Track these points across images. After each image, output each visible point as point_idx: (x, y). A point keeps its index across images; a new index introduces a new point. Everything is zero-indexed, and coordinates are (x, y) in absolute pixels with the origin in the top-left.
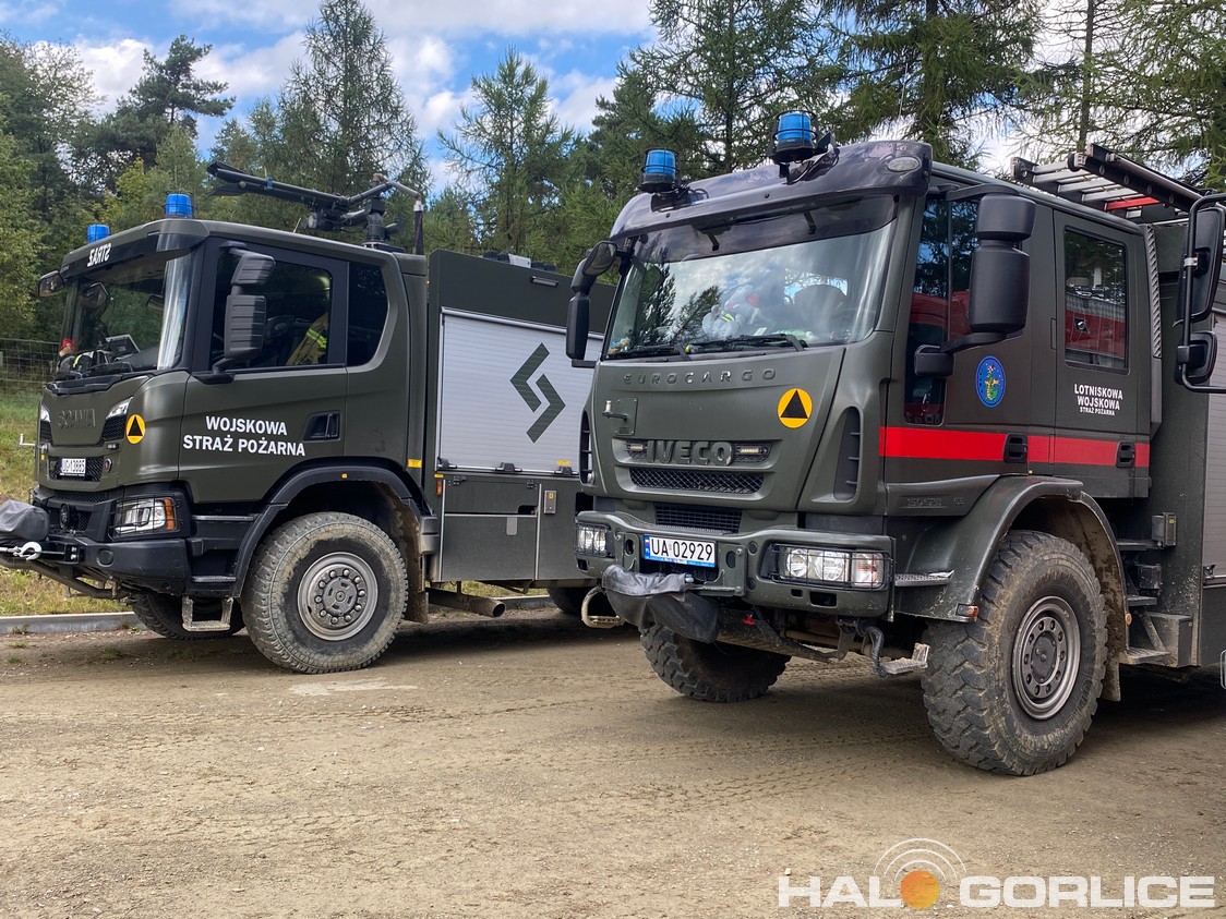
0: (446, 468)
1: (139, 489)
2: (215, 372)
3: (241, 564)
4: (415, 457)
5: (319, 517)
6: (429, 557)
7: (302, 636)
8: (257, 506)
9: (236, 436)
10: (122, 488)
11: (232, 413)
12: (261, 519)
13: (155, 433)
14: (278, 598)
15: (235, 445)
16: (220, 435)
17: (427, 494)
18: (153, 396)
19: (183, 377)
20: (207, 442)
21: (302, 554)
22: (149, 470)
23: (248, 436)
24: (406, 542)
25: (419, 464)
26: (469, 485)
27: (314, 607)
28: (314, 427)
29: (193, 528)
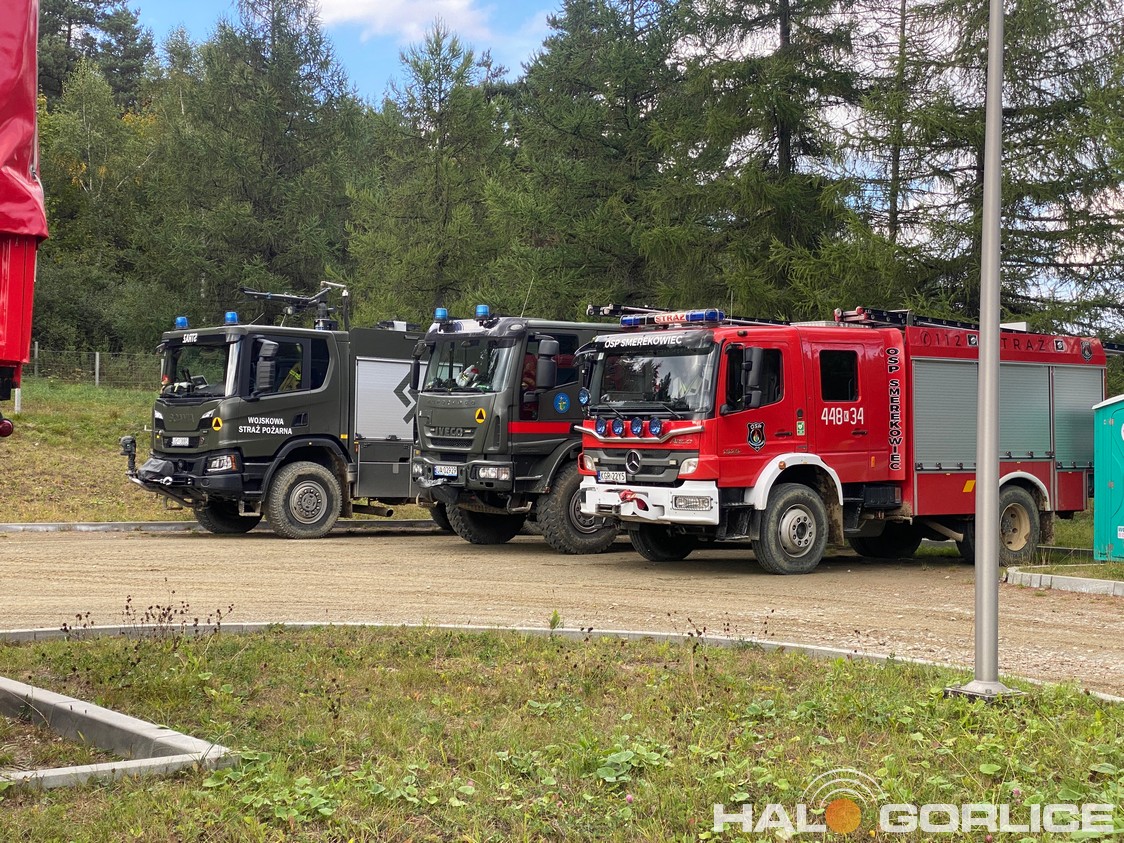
0: (360, 438)
1: (219, 451)
2: (252, 397)
3: (264, 485)
4: (345, 433)
5: (299, 464)
6: (352, 484)
7: (292, 521)
8: (271, 459)
9: (262, 426)
10: (211, 451)
11: (259, 415)
12: (273, 464)
13: (226, 425)
14: (281, 503)
15: (261, 430)
16: (255, 425)
17: (350, 452)
18: (224, 408)
19: (238, 400)
20: (249, 429)
21: (292, 481)
22: (224, 443)
23: (266, 425)
24: (341, 477)
25: (346, 437)
26: (372, 447)
27: (297, 507)
28: (295, 421)
29: (243, 469)
